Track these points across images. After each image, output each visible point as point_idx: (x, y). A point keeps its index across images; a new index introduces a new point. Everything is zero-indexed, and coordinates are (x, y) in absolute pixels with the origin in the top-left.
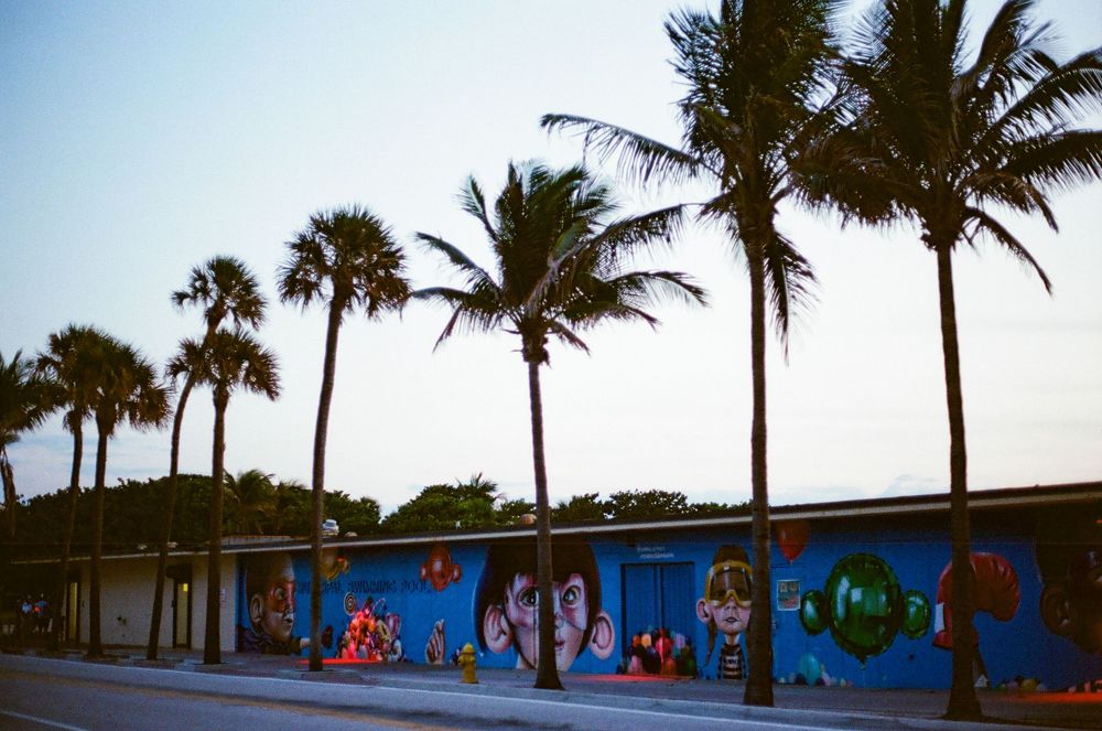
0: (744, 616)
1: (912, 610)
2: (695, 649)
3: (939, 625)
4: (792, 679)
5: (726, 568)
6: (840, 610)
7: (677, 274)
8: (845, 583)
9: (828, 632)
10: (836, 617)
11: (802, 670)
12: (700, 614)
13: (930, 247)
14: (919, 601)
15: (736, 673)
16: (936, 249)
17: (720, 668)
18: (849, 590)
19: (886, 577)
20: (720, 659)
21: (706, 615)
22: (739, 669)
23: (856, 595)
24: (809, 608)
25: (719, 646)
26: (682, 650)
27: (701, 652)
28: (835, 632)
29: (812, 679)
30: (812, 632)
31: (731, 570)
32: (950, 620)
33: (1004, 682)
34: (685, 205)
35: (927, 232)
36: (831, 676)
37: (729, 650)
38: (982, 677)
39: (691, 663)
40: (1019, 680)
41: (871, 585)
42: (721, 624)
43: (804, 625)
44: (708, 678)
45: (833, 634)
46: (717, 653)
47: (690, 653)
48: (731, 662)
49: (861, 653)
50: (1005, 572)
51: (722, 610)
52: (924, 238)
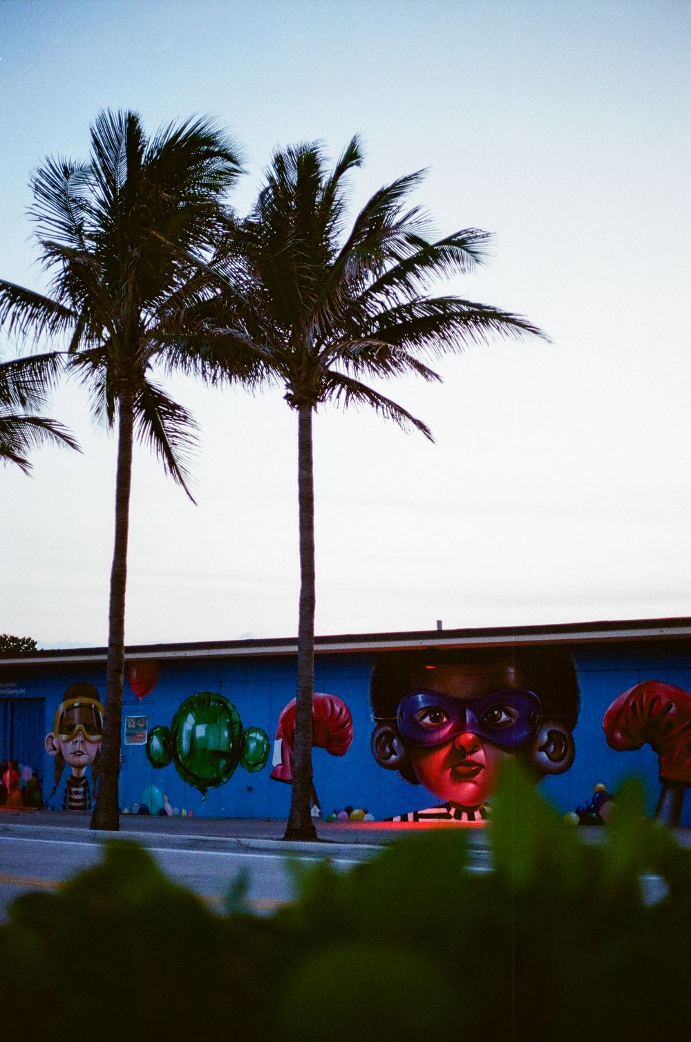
0: (92, 750)
1: (253, 745)
2: (42, 781)
3: (277, 760)
4: (136, 809)
5: (76, 705)
6: (185, 744)
7: (47, 420)
8: (191, 719)
9: (172, 765)
10: (181, 751)
11: (146, 801)
12: (48, 747)
13: (292, 405)
14: (260, 737)
15: (81, 804)
16: (298, 409)
17: (65, 799)
18: (194, 727)
19: (229, 714)
20: (66, 791)
21: (55, 749)
22: (83, 800)
23: (201, 731)
24: (156, 743)
25: (64, 779)
26: (29, 782)
27: (48, 785)
28: (179, 765)
29: (154, 810)
30: (158, 765)
31: (81, 706)
32: (287, 755)
33: (335, 812)
34: (59, 353)
35: (290, 392)
36: (173, 807)
37: (76, 781)
38: (315, 807)
39: (37, 795)
40: (349, 810)
41: (215, 721)
42: (69, 758)
43: (150, 758)
44: (53, 809)
45: (176, 768)
46: (63, 785)
47: (37, 785)
48: (76, 793)
49: (202, 784)
50: (341, 710)
51: (71, 743)
52: (288, 397)
